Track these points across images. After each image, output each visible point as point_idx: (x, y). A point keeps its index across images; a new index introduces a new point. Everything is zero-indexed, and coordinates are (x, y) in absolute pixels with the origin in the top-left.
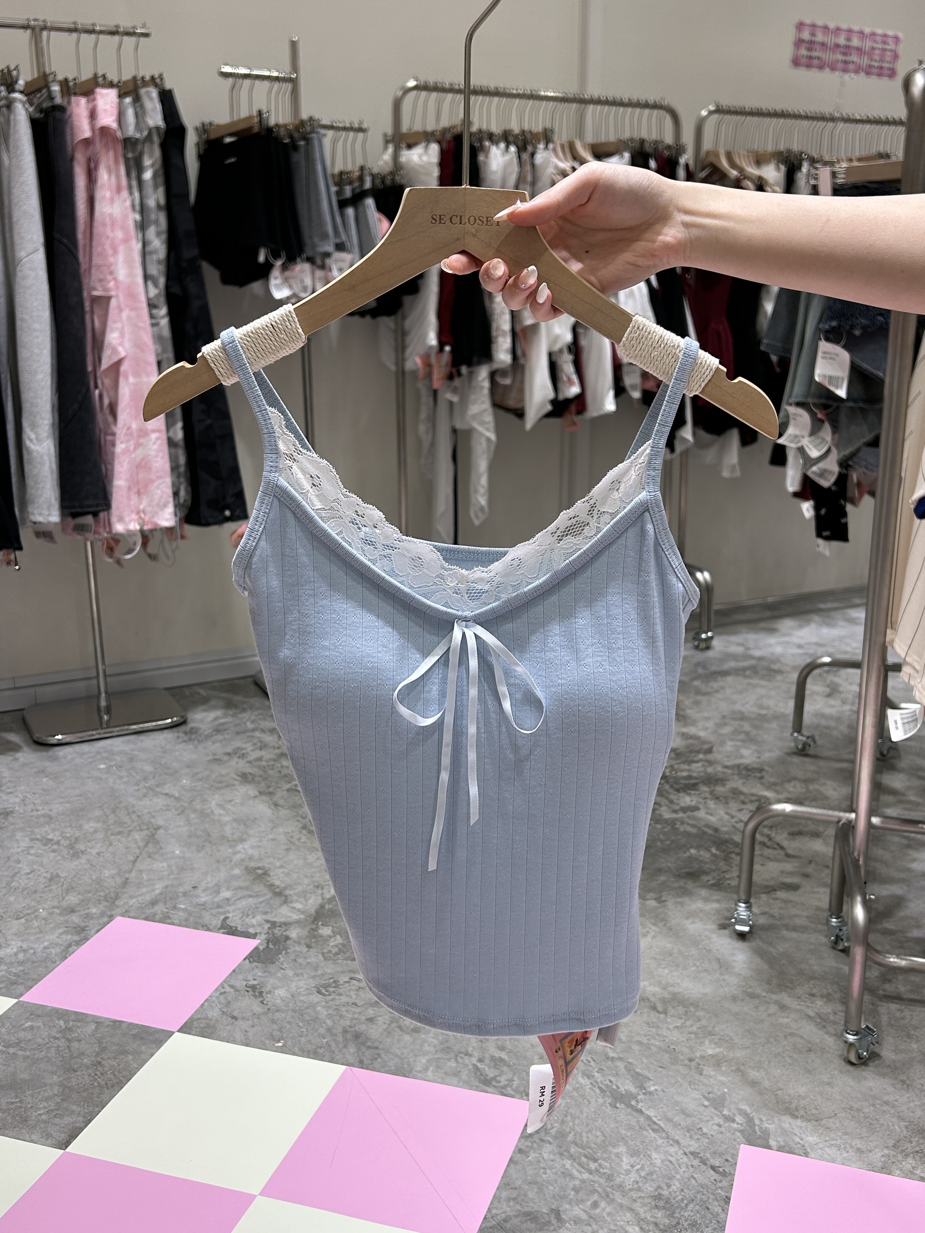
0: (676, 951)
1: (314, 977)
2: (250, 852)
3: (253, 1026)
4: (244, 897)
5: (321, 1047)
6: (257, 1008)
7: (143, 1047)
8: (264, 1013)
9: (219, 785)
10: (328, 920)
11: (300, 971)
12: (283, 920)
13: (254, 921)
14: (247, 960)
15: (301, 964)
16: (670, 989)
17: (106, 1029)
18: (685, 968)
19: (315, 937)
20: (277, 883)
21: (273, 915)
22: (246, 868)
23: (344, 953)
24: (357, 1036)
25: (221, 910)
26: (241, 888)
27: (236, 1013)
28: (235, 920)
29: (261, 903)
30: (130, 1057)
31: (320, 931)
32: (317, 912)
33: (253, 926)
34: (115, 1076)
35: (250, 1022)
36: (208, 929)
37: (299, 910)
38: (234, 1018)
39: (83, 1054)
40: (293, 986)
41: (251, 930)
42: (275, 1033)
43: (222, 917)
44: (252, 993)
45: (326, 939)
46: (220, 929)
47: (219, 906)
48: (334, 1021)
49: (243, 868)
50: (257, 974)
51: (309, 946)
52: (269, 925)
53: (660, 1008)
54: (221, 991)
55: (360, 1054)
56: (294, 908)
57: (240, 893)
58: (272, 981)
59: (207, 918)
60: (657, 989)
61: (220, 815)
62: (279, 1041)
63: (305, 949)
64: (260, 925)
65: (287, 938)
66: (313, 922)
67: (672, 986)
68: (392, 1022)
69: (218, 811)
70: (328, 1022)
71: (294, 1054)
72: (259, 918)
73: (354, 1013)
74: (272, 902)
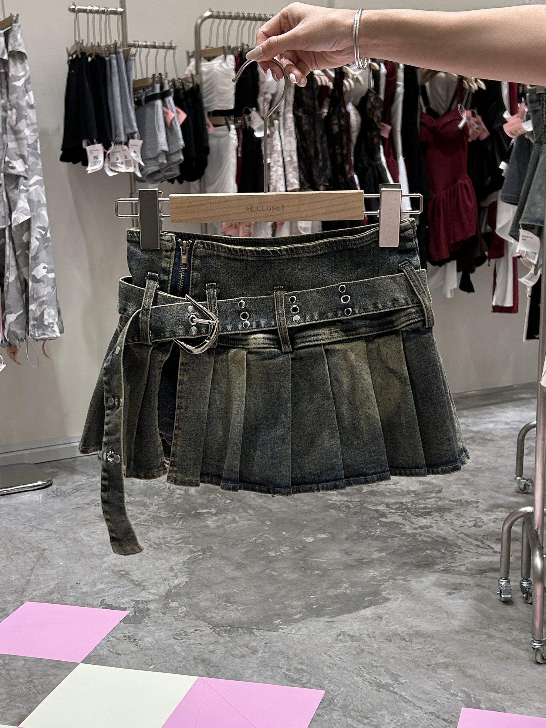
0: (417, 608)
1: (170, 630)
2: (114, 562)
3: (132, 658)
4: (114, 587)
5: (180, 668)
6: (132, 647)
7: (60, 672)
8: (138, 651)
9: (84, 523)
10: (175, 598)
11: (160, 627)
12: (143, 599)
13: (123, 601)
14: (122, 623)
15: (160, 624)
16: (414, 629)
17: (32, 663)
18: (423, 617)
19: (167, 608)
20: (136, 579)
21: (136, 596)
22: (112, 571)
23: (189, 616)
24: (204, 661)
25: (99, 595)
26: (111, 583)
27: (119, 652)
28: (109, 600)
29: (126, 590)
30: (52, 677)
31: (170, 605)
32: (167, 594)
33: (123, 603)
34: (43, 688)
35: (130, 656)
36: (92, 606)
37: (154, 594)
38: (118, 654)
39: (19, 677)
40: (156, 636)
41: (122, 606)
42: (147, 661)
43: (100, 600)
44: (128, 640)
45: (175, 609)
46: (100, 606)
47: (97, 594)
48: (187, 654)
49: (110, 571)
50: (130, 630)
51: (164, 613)
52: (134, 603)
53: (407, 639)
54: (107, 639)
55: (207, 670)
56: (150, 592)
57: (110, 586)
58: (141, 633)
59: (90, 600)
60: (405, 629)
61: (88, 541)
62: (151, 665)
63: (161, 615)
64: (128, 603)
65: (148, 609)
66: (164, 600)
67: (416, 627)
68: (226, 653)
69: (86, 539)
70: (183, 654)
71: (162, 672)
72: (126, 599)
73: (200, 649)
74: (134, 590)
